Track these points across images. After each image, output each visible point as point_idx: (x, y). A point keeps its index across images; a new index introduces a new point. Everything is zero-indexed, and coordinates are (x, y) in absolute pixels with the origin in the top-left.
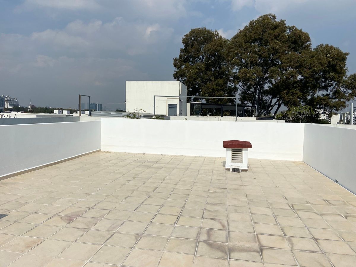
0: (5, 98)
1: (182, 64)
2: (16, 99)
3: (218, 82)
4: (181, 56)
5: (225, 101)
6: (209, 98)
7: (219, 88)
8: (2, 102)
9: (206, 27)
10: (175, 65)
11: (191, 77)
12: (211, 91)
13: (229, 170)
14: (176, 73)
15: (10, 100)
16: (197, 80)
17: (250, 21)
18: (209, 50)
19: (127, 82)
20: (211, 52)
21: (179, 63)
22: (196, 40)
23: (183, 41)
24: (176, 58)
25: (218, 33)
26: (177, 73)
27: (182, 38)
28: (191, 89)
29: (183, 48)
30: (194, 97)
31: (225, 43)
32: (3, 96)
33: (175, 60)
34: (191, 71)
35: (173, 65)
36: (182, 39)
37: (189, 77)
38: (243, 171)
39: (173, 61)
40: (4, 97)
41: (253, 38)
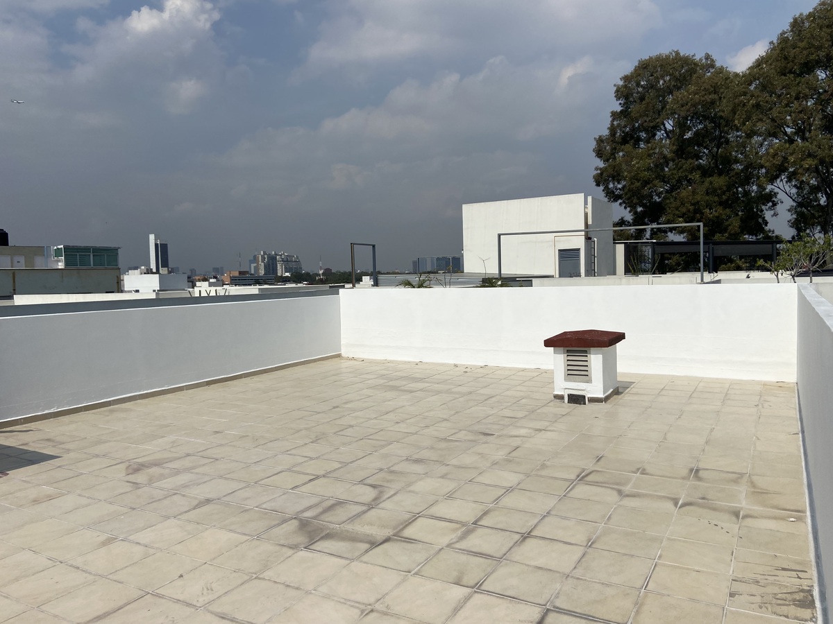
0: (278, 257)
1: (615, 149)
2: (297, 258)
3: (711, 183)
4: (613, 130)
5: (732, 232)
6: (685, 227)
7: (716, 199)
8: (273, 264)
9: (680, 51)
10: (599, 153)
11: (636, 178)
12: (691, 208)
13: (561, 397)
14: (599, 172)
15: (286, 261)
16: (651, 185)
17: (793, 16)
18: (683, 106)
19: (464, 206)
20: (688, 111)
21: (608, 148)
22: (652, 86)
23: (617, 91)
24: (600, 137)
25: (713, 60)
26: (603, 171)
27: (615, 85)
28: (640, 209)
29: (619, 109)
30: (655, 226)
31: (728, 81)
32: (273, 253)
33: (600, 141)
34: (634, 165)
35: (594, 154)
36: (615, 88)
37: (631, 179)
38: (592, 400)
39: (593, 144)
40: (276, 255)
41: (802, 61)
